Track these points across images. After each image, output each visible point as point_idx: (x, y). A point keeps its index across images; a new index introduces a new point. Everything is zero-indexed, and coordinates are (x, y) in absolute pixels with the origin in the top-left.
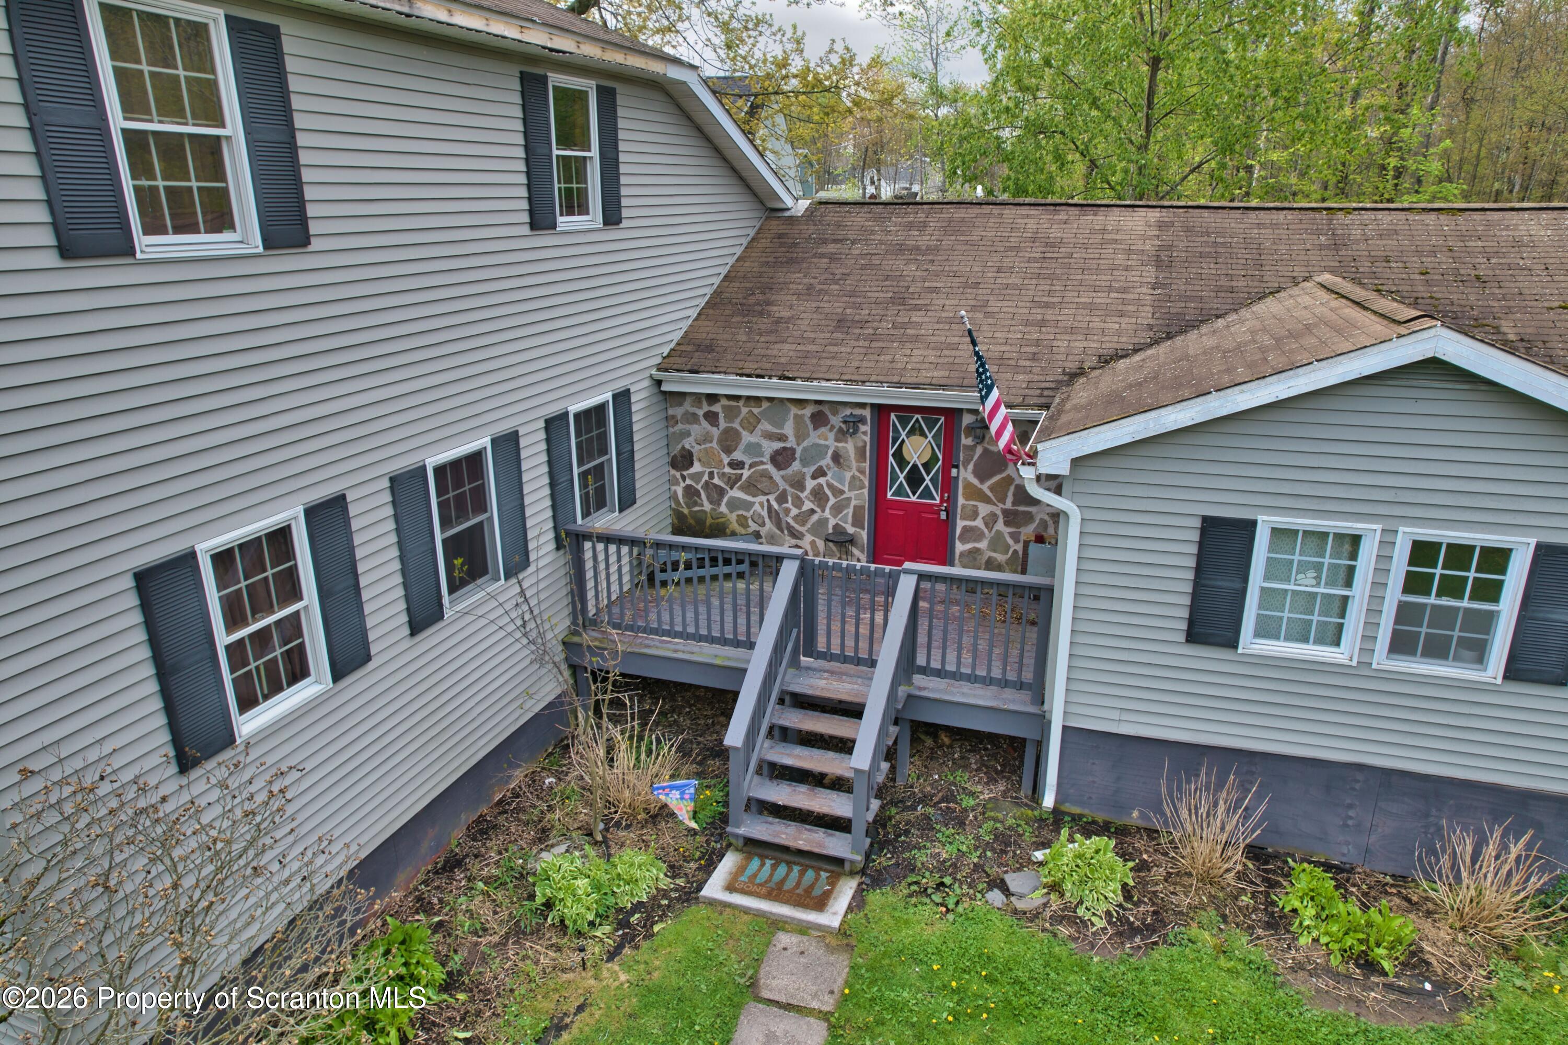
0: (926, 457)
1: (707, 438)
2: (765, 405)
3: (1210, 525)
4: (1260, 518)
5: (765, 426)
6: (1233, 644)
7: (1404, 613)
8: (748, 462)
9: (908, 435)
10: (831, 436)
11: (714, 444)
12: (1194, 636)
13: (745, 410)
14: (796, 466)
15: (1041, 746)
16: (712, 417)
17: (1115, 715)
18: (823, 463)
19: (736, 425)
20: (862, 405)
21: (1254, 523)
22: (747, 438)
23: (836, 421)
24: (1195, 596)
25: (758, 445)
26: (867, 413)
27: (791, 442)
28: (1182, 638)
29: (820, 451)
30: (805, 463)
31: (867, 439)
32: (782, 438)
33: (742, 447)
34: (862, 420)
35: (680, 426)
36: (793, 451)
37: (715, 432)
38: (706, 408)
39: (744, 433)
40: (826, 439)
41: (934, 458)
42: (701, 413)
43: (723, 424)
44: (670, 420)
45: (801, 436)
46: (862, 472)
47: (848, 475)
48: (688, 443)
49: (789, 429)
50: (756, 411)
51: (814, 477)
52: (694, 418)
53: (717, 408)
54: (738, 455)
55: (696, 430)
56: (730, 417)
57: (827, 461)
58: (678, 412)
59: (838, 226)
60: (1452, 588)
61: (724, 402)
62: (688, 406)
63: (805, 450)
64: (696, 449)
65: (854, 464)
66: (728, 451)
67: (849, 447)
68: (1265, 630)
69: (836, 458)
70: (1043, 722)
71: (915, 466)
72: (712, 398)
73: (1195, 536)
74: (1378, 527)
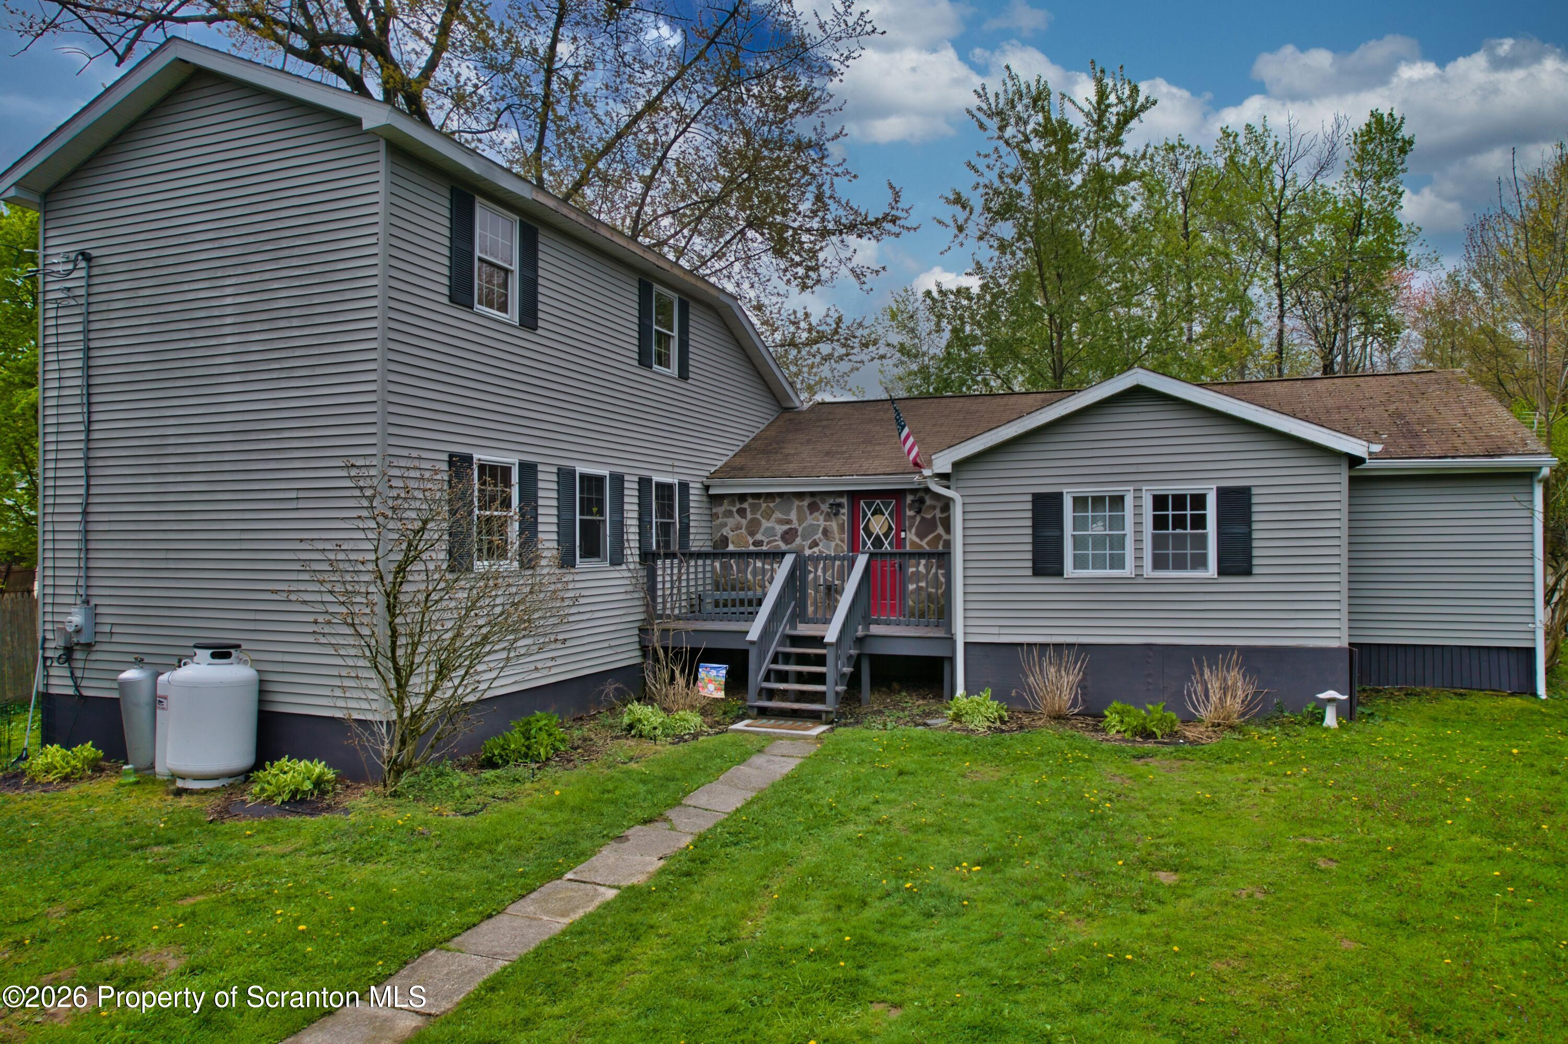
0: (885, 529)
1: (738, 527)
2: (778, 500)
3: (1038, 499)
4: (1065, 491)
5: (778, 515)
6: (1061, 574)
7: (1158, 542)
8: (766, 540)
9: (873, 515)
10: (822, 518)
11: (743, 531)
12: (1038, 571)
13: (764, 505)
14: (798, 540)
15: (952, 660)
16: (742, 512)
18: (816, 537)
19: (758, 516)
20: (840, 494)
21: (1062, 494)
22: (765, 524)
23: (825, 507)
24: (1034, 543)
25: (773, 528)
26: (844, 501)
27: (795, 524)
28: (1030, 572)
29: (813, 528)
30: (804, 538)
31: (845, 518)
32: (789, 522)
33: (762, 530)
34: (840, 505)
35: (720, 520)
36: (796, 530)
37: (744, 522)
38: (738, 506)
39: (763, 521)
40: (817, 520)
41: (890, 528)
42: (735, 509)
43: (749, 516)
44: (713, 516)
45: (801, 520)
46: (842, 541)
47: (833, 544)
48: (726, 531)
49: (793, 516)
50: (771, 505)
51: (810, 548)
52: (729, 514)
53: (745, 505)
54: (759, 537)
55: (731, 522)
58: (720, 510)
60: (1179, 522)
61: (750, 500)
62: (726, 506)
64: (731, 535)
65: (837, 536)
66: (752, 534)
67: (834, 525)
68: (1080, 563)
69: (825, 532)
71: (878, 537)
72: (743, 497)
73: (1029, 506)
74: (1131, 488)
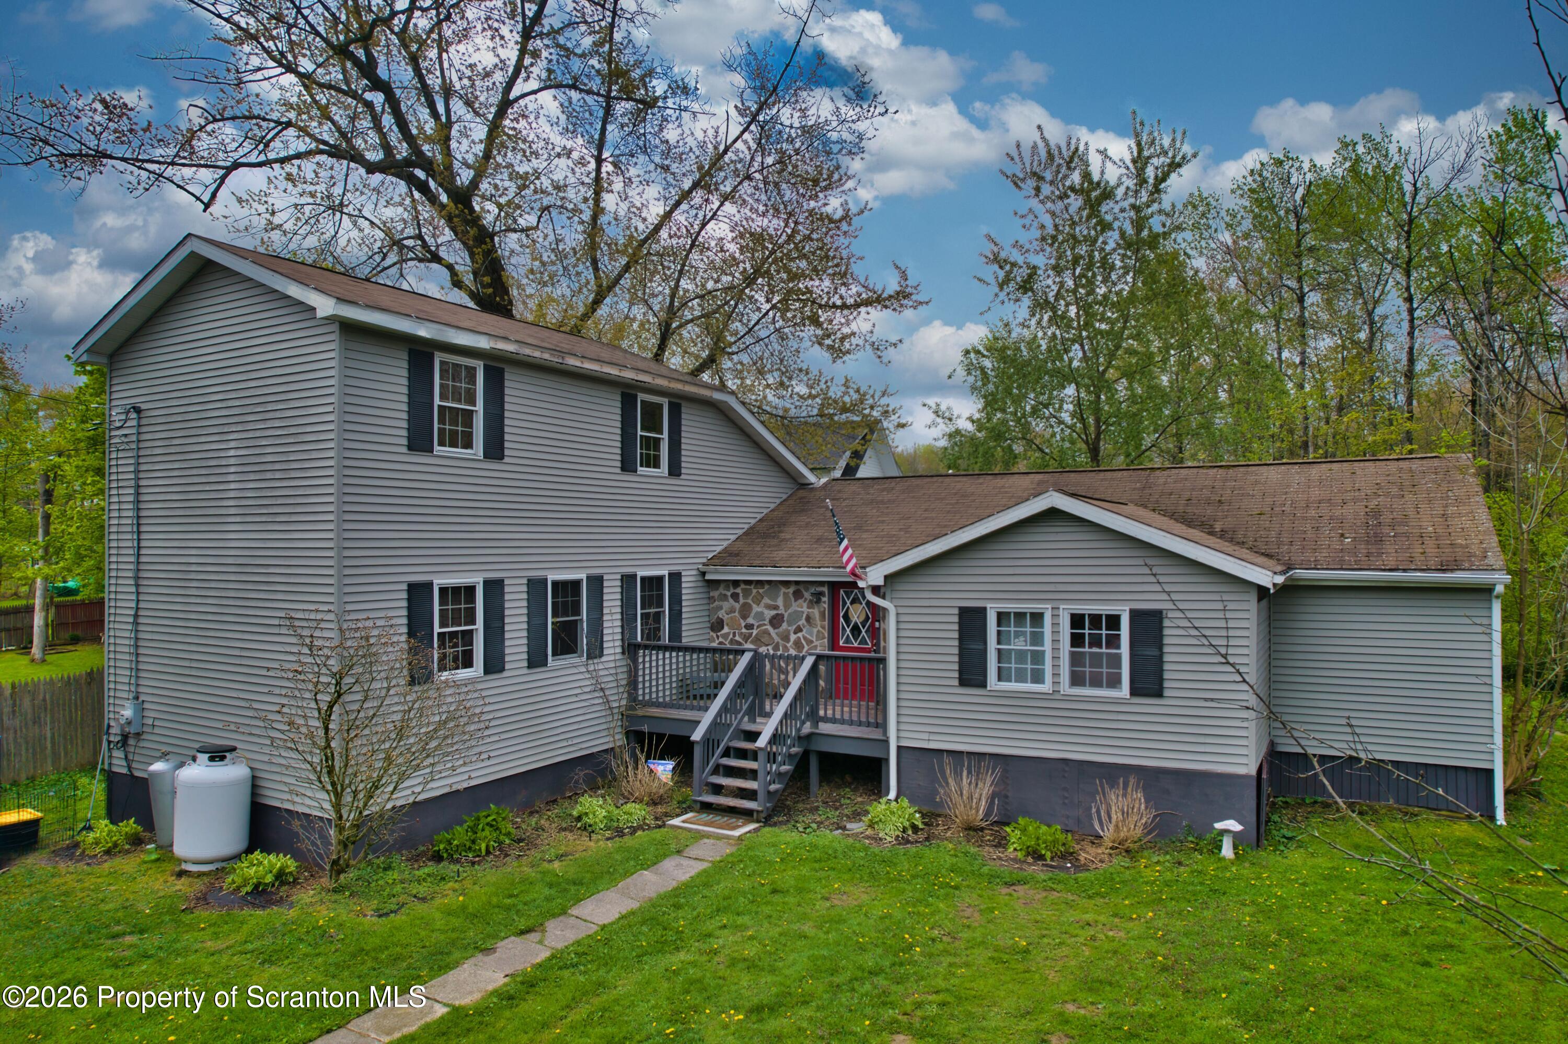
0: (863, 617)
1: (732, 611)
2: (767, 587)
3: (965, 613)
4: (988, 606)
5: (766, 600)
6: (983, 685)
7: (1076, 660)
8: (756, 624)
9: (852, 603)
10: (805, 605)
11: (737, 614)
12: (963, 682)
13: (754, 591)
14: (785, 626)
15: (887, 760)
16: (735, 597)
17: (926, 736)
18: (800, 623)
19: (750, 601)
20: (822, 583)
21: (985, 609)
22: (756, 609)
23: (807, 595)
24: (961, 655)
25: (762, 613)
26: (825, 589)
27: (781, 610)
28: (956, 683)
29: (798, 615)
30: (789, 624)
31: (826, 606)
32: (776, 607)
33: (752, 614)
34: (821, 594)
35: (717, 603)
36: (782, 616)
37: (737, 606)
38: (732, 591)
39: (754, 606)
40: (802, 607)
41: (867, 618)
42: (729, 594)
43: (742, 600)
44: (711, 599)
45: (787, 607)
46: (823, 627)
47: (815, 630)
48: (721, 614)
49: (780, 602)
50: (761, 591)
51: (795, 633)
52: (724, 598)
53: (738, 590)
54: (750, 620)
55: (726, 605)
56: (745, 597)
57: (803, 622)
58: (715, 594)
59: (839, 491)
60: (1096, 642)
61: (743, 586)
62: (721, 590)
63: (790, 615)
64: (726, 618)
65: (819, 623)
66: (744, 617)
67: (816, 612)
68: (1002, 675)
69: (808, 619)
70: (886, 742)
71: (856, 623)
72: (736, 583)
73: (956, 619)
74: (1049, 606)
